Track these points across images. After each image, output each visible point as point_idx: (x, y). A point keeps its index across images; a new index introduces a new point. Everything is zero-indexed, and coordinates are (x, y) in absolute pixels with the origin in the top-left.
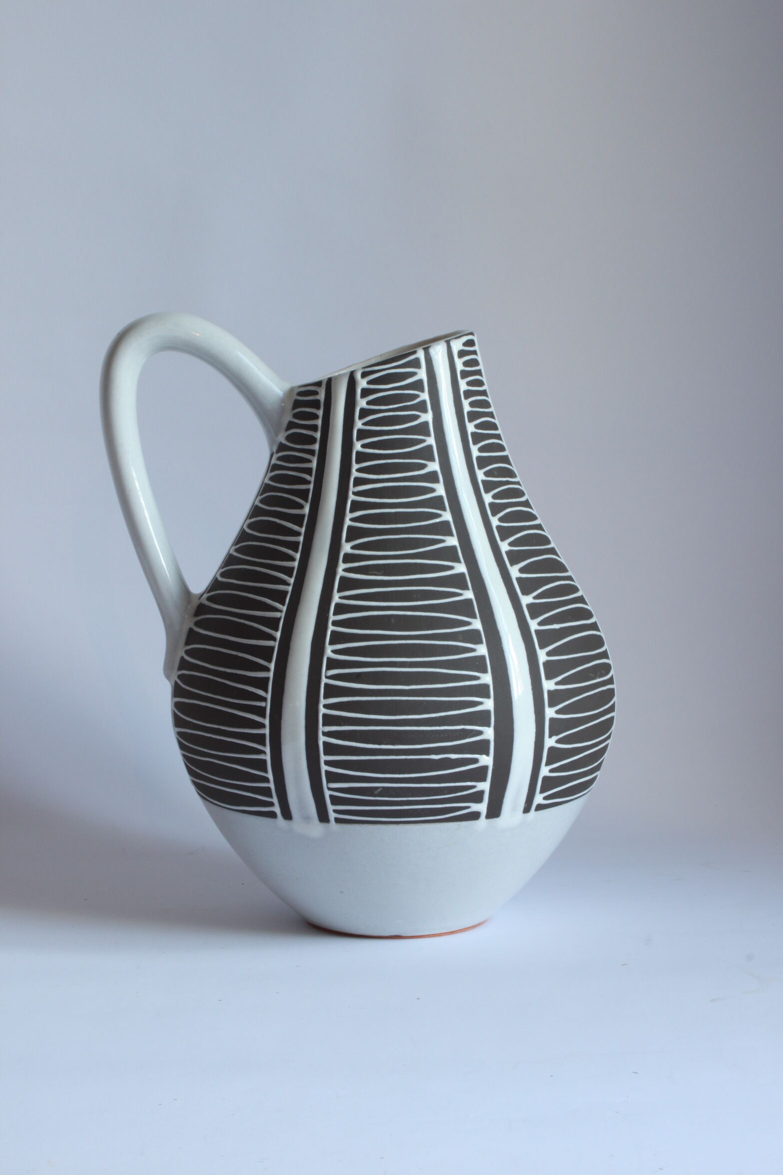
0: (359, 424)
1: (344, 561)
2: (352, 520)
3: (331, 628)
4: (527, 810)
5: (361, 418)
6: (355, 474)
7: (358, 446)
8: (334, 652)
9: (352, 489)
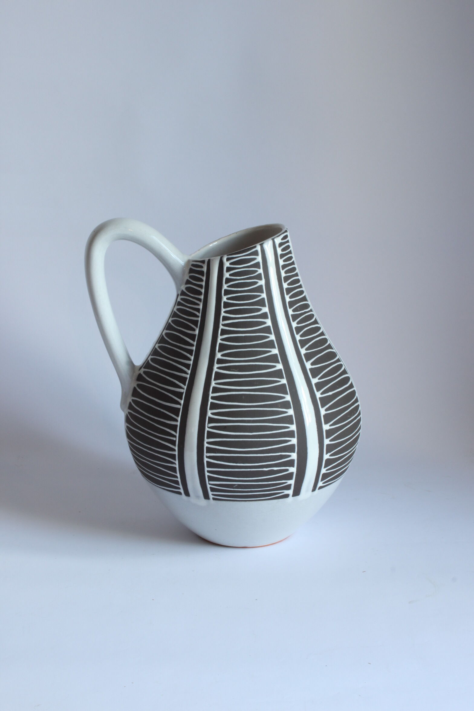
0: (225, 287)
1: (218, 363)
2: (222, 340)
3: (210, 400)
4: (314, 490)
5: (226, 283)
6: (223, 314)
7: (224, 299)
8: (212, 414)
9: (221, 322)
